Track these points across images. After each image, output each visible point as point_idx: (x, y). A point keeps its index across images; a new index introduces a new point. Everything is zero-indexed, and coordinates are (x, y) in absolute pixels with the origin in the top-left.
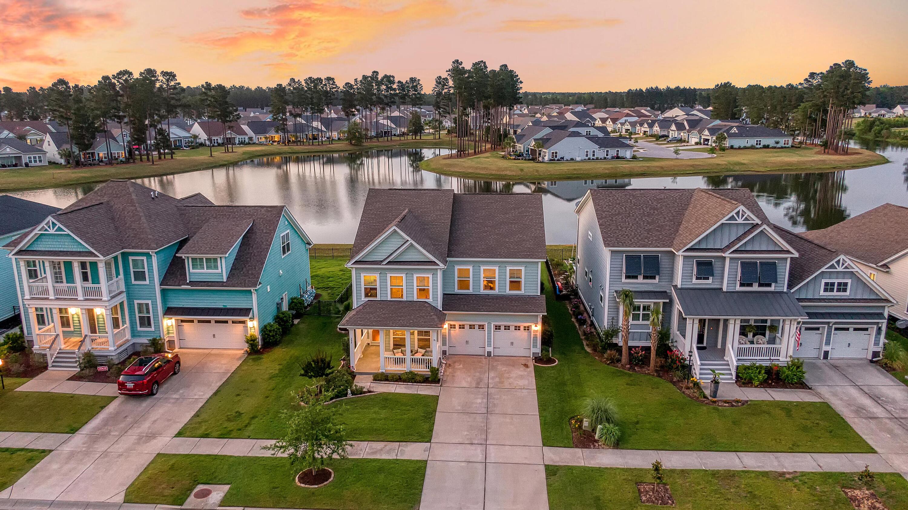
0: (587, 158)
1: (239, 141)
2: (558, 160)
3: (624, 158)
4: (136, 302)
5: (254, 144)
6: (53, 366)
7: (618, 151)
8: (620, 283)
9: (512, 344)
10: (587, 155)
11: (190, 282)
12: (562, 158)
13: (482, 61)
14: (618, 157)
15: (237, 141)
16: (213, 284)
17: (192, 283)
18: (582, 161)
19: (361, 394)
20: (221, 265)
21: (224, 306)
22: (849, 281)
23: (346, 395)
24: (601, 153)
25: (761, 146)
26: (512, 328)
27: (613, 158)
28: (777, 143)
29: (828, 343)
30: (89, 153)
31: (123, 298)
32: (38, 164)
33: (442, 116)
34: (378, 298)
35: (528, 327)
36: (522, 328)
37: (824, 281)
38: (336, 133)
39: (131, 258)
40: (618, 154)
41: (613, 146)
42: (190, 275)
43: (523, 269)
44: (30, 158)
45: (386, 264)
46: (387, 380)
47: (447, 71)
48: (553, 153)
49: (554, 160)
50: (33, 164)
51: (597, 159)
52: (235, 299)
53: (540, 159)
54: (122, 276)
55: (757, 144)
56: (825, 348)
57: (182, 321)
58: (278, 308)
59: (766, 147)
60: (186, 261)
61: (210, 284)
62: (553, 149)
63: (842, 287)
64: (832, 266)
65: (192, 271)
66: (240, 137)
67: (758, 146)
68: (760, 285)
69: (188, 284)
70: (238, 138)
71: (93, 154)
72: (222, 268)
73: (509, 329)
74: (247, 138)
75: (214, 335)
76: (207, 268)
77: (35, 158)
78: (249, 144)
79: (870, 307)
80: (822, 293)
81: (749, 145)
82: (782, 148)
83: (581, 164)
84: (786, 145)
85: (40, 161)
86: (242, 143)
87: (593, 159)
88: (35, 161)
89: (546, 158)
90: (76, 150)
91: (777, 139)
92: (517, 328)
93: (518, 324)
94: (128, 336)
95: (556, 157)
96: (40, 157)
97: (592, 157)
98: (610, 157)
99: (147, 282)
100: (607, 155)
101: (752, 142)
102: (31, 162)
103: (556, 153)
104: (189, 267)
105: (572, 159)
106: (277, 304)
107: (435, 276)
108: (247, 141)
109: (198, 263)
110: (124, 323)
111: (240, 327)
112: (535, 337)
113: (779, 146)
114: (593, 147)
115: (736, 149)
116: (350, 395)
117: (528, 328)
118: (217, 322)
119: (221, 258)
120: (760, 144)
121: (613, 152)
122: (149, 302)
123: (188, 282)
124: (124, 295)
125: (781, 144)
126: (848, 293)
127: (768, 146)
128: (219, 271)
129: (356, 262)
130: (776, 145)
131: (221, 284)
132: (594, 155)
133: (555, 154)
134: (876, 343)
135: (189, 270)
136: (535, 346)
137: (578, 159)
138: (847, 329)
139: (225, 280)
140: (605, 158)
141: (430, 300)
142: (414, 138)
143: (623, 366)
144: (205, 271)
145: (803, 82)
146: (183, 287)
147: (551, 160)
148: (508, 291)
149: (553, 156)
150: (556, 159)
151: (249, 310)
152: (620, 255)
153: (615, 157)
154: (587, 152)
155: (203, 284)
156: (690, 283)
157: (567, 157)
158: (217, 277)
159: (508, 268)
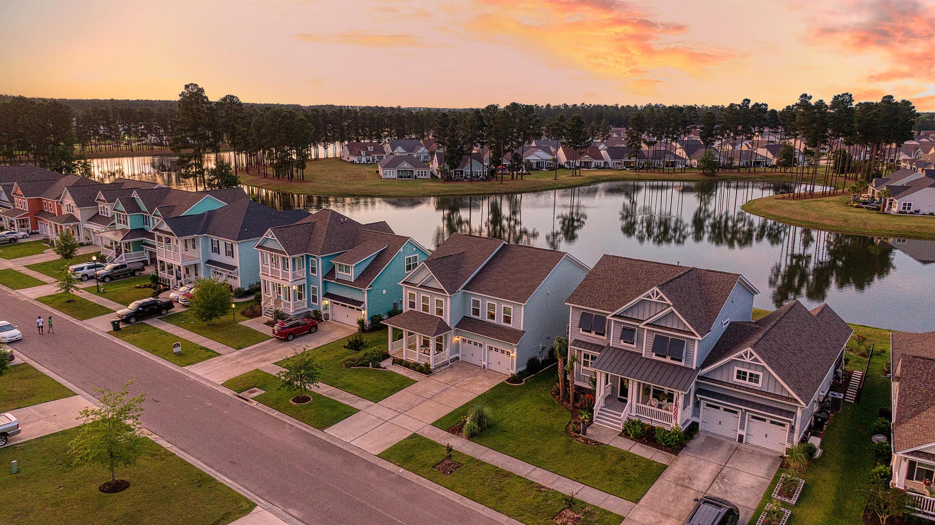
1: (595, 165)
2: (911, 213)
4: (312, 286)
5: (609, 168)
6: (265, 315)
8: (578, 333)
9: (499, 363)
12: (917, 212)
15: (593, 166)
16: (347, 282)
17: (338, 280)
19: (377, 367)
20: (351, 271)
21: (352, 297)
22: (761, 374)
23: (368, 366)
29: (742, 428)
30: (458, 171)
31: (305, 282)
32: (424, 177)
34: (416, 310)
36: (505, 352)
37: (736, 369)
38: (696, 161)
39: (311, 259)
42: (337, 275)
43: (512, 308)
44: (419, 172)
45: (418, 287)
48: (905, 204)
49: (905, 213)
50: (420, 177)
52: (357, 294)
54: (305, 269)
56: (740, 432)
57: (334, 303)
58: (394, 307)
60: (336, 266)
61: (345, 282)
62: (907, 199)
63: (754, 378)
64: (741, 357)
65: (338, 272)
66: (597, 161)
68: (672, 359)
69: (336, 280)
70: (594, 162)
71: (462, 172)
72: (352, 273)
73: (498, 352)
74: (602, 162)
75: (347, 316)
77: (422, 172)
78: (604, 168)
79: (780, 403)
80: (735, 379)
85: (425, 175)
86: (598, 167)
88: (422, 175)
89: (895, 210)
90: (447, 167)
92: (502, 352)
93: (503, 349)
94: (306, 306)
95: (909, 209)
96: (425, 172)
99: (316, 275)
102: (419, 175)
103: (910, 204)
104: (337, 270)
106: (394, 304)
107: (446, 301)
108: (602, 165)
109: (341, 268)
110: (304, 298)
111: (360, 313)
112: (513, 362)
116: (371, 367)
117: (509, 354)
118: (349, 307)
119: (351, 266)
122: (317, 287)
123: (336, 278)
124: (306, 280)
126: (760, 385)
128: (351, 275)
131: (350, 283)
133: (907, 206)
134: (790, 440)
136: (512, 369)
138: (764, 420)
139: (353, 281)
141: (443, 318)
142: (783, 170)
144: (344, 273)
146: (332, 281)
147: (901, 212)
148: (502, 323)
149: (904, 208)
150: (908, 211)
151: (362, 303)
152: (578, 311)
155: (342, 281)
156: (619, 344)
157: (925, 211)
158: (349, 278)
159: (503, 306)
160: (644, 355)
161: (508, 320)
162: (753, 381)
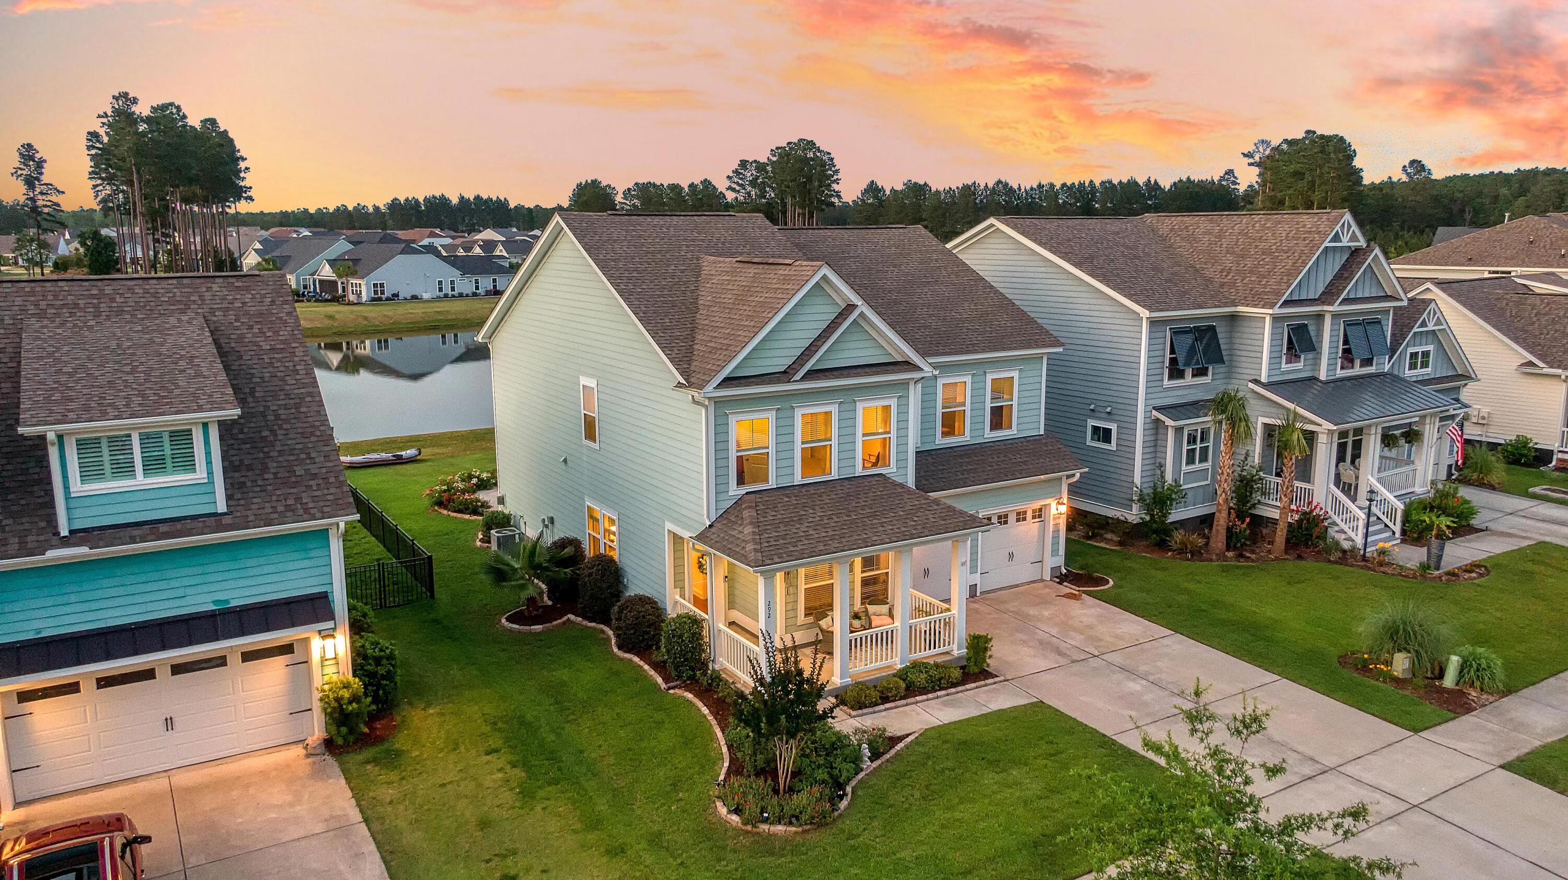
0: (442, 294)
2: (388, 299)
7: (495, 281)
8: (1160, 389)
9: (1011, 556)
10: (441, 289)
11: (71, 532)
12: (396, 295)
13: (172, 104)
14: (496, 292)
16: (179, 526)
17: (79, 536)
18: (433, 300)
19: (887, 750)
20: (208, 453)
21: (215, 602)
22: (1432, 348)
24: (465, 285)
26: (1012, 518)
27: (488, 293)
33: (45, 230)
34: (772, 483)
35: (1040, 510)
36: (1029, 514)
37: (1409, 351)
40: (495, 286)
41: (487, 273)
42: (68, 509)
43: (1015, 374)
45: (803, 378)
46: (885, 699)
47: (99, 116)
48: (375, 285)
49: (380, 299)
51: (461, 295)
52: (266, 569)
53: (352, 298)
57: (25, 697)
60: (53, 453)
61: (163, 528)
62: (378, 276)
63: (1425, 359)
64: (1423, 323)
65: (78, 487)
68: (1363, 363)
69: (65, 542)
72: (209, 463)
73: (1006, 523)
75: (169, 723)
76: (147, 470)
79: (1449, 389)
80: (1407, 371)
83: (432, 305)
87: (453, 296)
89: (364, 297)
92: (1021, 517)
93: (1020, 507)
95: (382, 292)
97: (450, 293)
98: (481, 291)
100: (477, 288)
103: (382, 285)
104: (65, 477)
105: (414, 297)
107: (903, 401)
109: (106, 458)
111: (276, 667)
112: (1056, 531)
114: (448, 273)
116: (867, 764)
117: (1039, 514)
118: (178, 669)
119: (205, 425)
121: (486, 283)
123: (64, 532)
126: (1429, 370)
128: (201, 475)
129: (729, 381)
132: (453, 289)
133: (378, 288)
135: (66, 487)
136: (1055, 553)
137: (426, 296)
139: (222, 507)
140: (475, 294)
141: (890, 470)
143: (1222, 557)
144: (140, 480)
145: (731, 174)
146: (41, 556)
147: (374, 299)
148: (990, 435)
149: (376, 292)
150: (384, 297)
151: (323, 600)
152: (1163, 328)
153: (490, 291)
154: (440, 283)
155: (136, 532)
156: (1277, 372)
157: (405, 293)
158: (194, 500)
159: (989, 377)
160: (1323, 376)
161: (998, 417)
162: (1425, 365)
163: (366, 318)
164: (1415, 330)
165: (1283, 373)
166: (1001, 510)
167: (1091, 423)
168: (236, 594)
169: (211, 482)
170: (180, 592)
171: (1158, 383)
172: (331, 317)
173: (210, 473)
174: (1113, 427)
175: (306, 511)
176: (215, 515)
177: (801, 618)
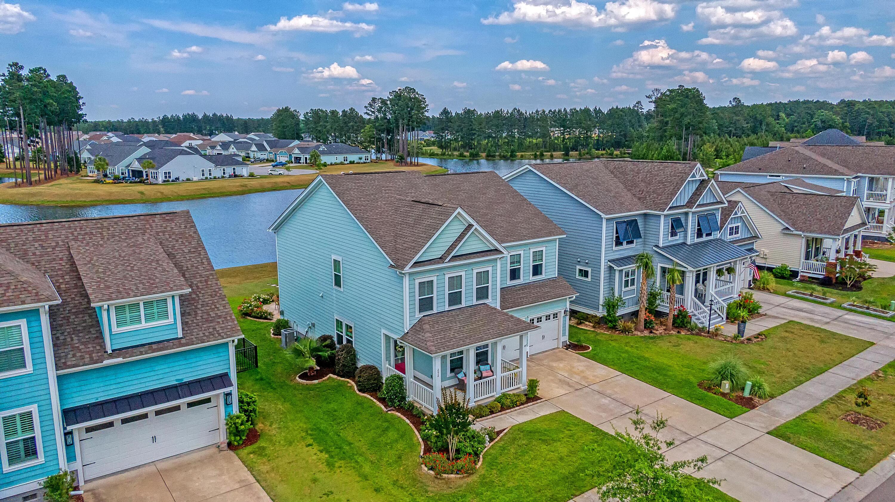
0: (204, 178)
2: (173, 181)
3: (241, 176)
4: (2, 415)
7: (234, 169)
8: (612, 251)
9: (543, 337)
10: (203, 175)
11: (113, 351)
12: (177, 179)
14: (236, 176)
16: (161, 345)
17: (117, 353)
18: (199, 181)
20: (174, 309)
21: (177, 380)
22: (740, 224)
24: (217, 172)
25: (348, 162)
26: (544, 319)
27: (230, 176)
28: (360, 159)
34: (435, 311)
36: (552, 316)
37: (729, 227)
40: (234, 172)
41: (229, 164)
42: (111, 340)
43: (544, 249)
45: (449, 261)
46: (492, 413)
48: (165, 173)
49: (168, 181)
51: (215, 178)
52: (201, 363)
53: (151, 180)
55: (344, 160)
57: (89, 430)
59: (352, 163)
60: (105, 314)
61: (154, 346)
62: (165, 168)
63: (737, 230)
64: (736, 213)
65: (115, 330)
67: (346, 162)
68: (707, 235)
69: (111, 356)
72: (175, 314)
73: (541, 321)
75: (154, 439)
76: (147, 320)
79: (749, 244)
80: (728, 236)
81: (338, 161)
82: (365, 163)
83: (200, 183)
84: (367, 161)
87: (211, 178)
89: (159, 180)
91: (360, 156)
92: (548, 318)
93: (547, 313)
95: (170, 177)
97: (209, 177)
98: (227, 175)
99: (29, 369)
100: (224, 173)
101: (340, 158)
103: (169, 173)
104: (110, 325)
105: (188, 180)
107: (494, 268)
109: (128, 315)
111: (202, 410)
113: (362, 161)
114: (209, 165)
115: (328, 165)
116: (487, 444)
117: (556, 316)
118: (159, 413)
119: (173, 298)
120: (347, 160)
121: (229, 170)
122: (34, 408)
123: (110, 351)
125: (363, 160)
126: (739, 235)
127: (354, 161)
128: (171, 320)
129: (417, 264)
130: (359, 161)
131: (178, 341)
132: (210, 174)
133: (167, 175)
135: (110, 330)
136: (564, 335)
137: (195, 179)
139: (180, 335)
140: (223, 177)
141: (489, 301)
144: (144, 324)
145: (367, 105)
146: (106, 362)
147: (164, 181)
148: (532, 279)
149: (166, 177)
150: (170, 180)
151: (225, 377)
152: (612, 222)
153: (232, 175)
154: (203, 171)
155: (142, 349)
156: (667, 241)
157: (183, 177)
158: (167, 332)
159: (532, 251)
160: (689, 243)
161: (537, 270)
162: (737, 233)
163: (162, 193)
164: (732, 216)
165: (670, 242)
166: (539, 316)
167: (578, 267)
168: (184, 376)
169: (175, 323)
170: (161, 376)
171: (611, 249)
172: (142, 193)
173: (175, 319)
174: (589, 270)
175: (219, 334)
176: (177, 339)
177: (449, 374)
